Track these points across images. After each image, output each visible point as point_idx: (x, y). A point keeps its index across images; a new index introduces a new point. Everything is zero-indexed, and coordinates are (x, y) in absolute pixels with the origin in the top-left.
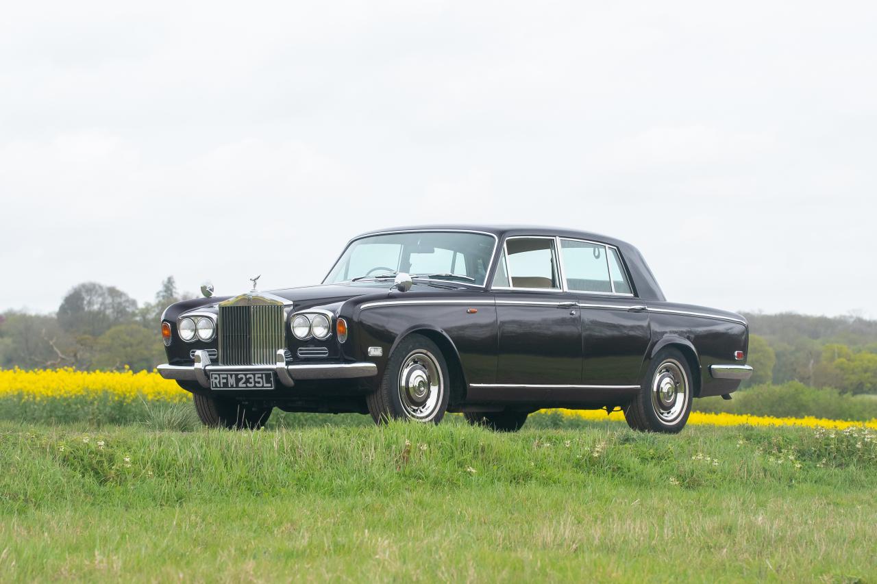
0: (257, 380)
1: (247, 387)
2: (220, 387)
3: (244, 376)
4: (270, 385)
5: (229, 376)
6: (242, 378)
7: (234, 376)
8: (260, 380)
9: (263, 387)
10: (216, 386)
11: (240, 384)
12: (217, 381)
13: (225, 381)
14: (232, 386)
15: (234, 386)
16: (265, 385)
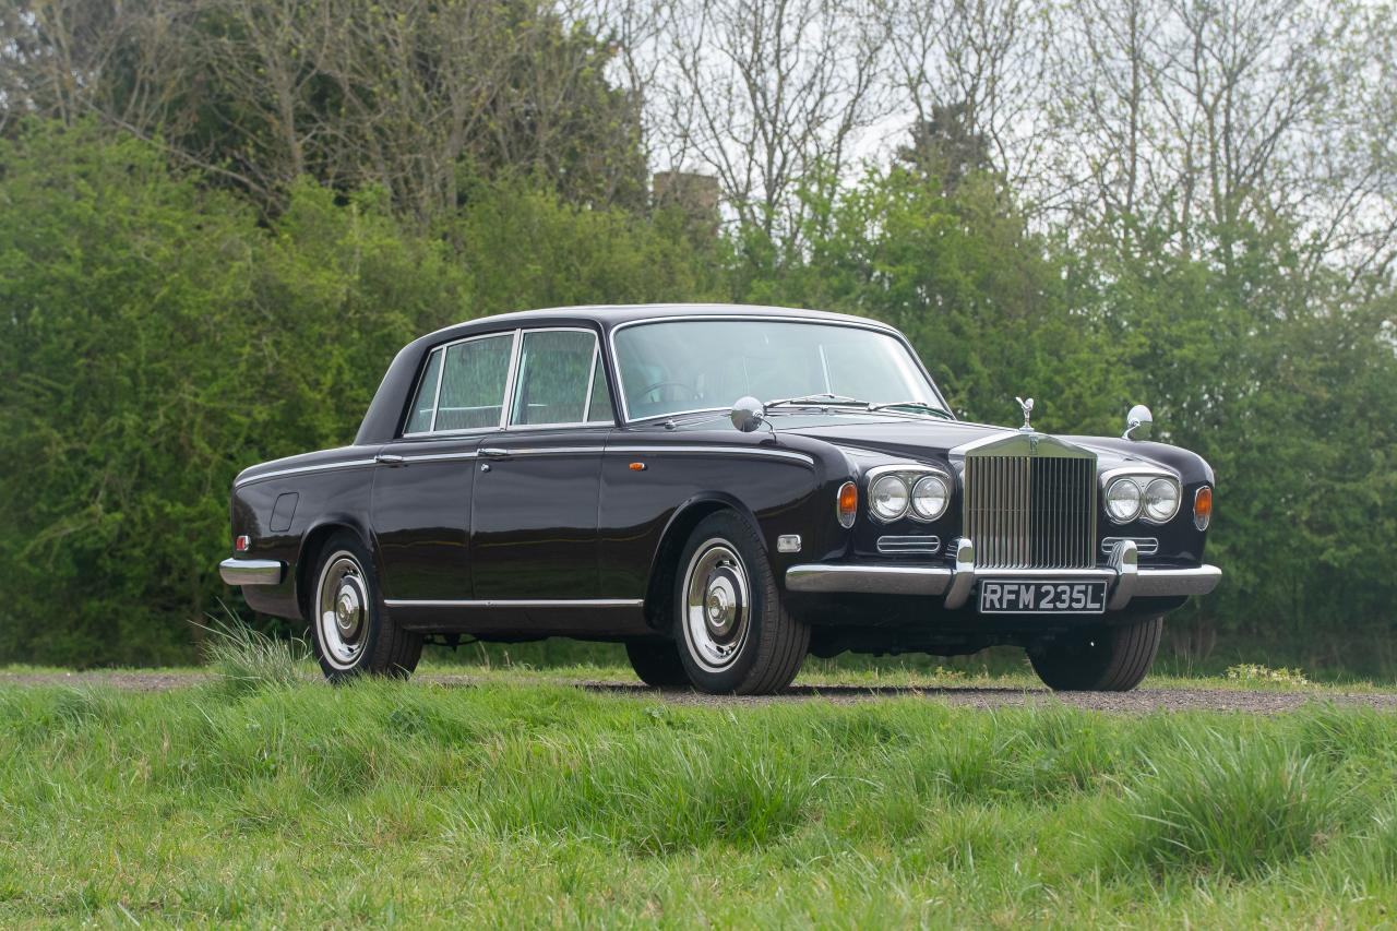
0: (1075, 595)
1: (1055, 608)
2: (1001, 609)
3: (1051, 588)
4: (1097, 606)
5: (1023, 587)
6: (1048, 593)
7: (1033, 588)
8: (1081, 596)
9: (1085, 608)
10: (993, 607)
11: (1044, 604)
12: (996, 597)
13: (1013, 597)
14: (1026, 607)
15: (1031, 606)
16: (1090, 605)
